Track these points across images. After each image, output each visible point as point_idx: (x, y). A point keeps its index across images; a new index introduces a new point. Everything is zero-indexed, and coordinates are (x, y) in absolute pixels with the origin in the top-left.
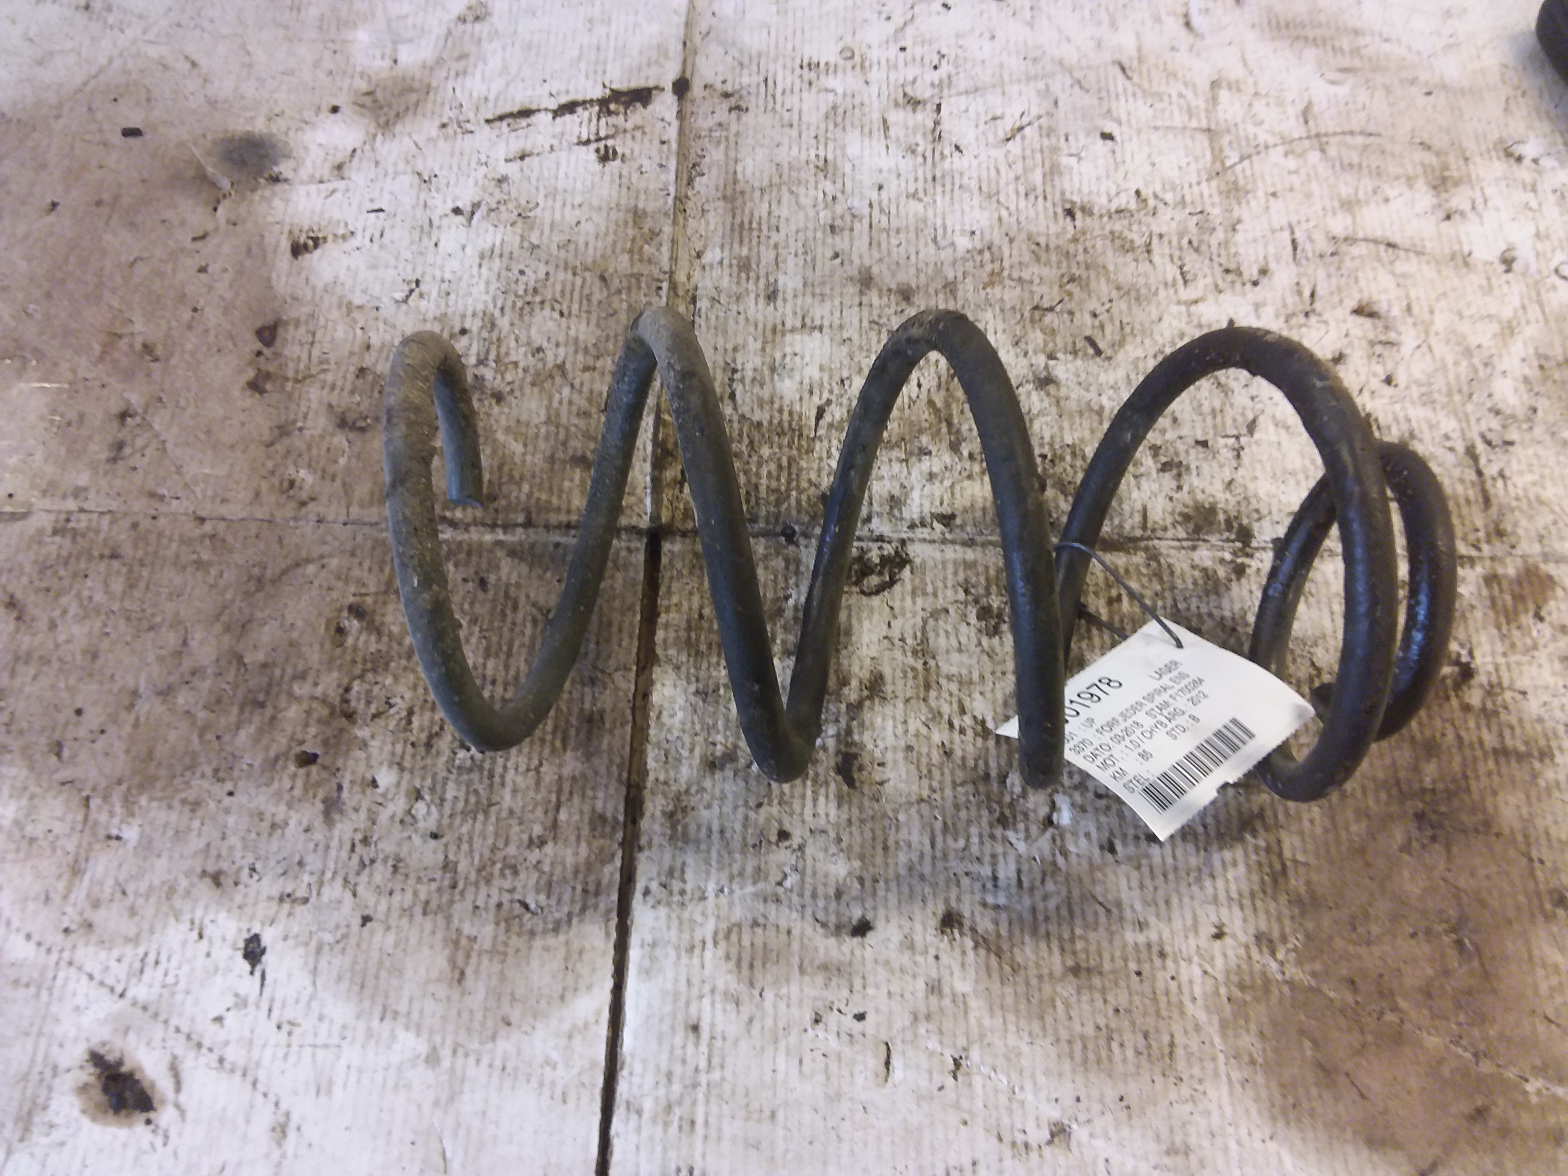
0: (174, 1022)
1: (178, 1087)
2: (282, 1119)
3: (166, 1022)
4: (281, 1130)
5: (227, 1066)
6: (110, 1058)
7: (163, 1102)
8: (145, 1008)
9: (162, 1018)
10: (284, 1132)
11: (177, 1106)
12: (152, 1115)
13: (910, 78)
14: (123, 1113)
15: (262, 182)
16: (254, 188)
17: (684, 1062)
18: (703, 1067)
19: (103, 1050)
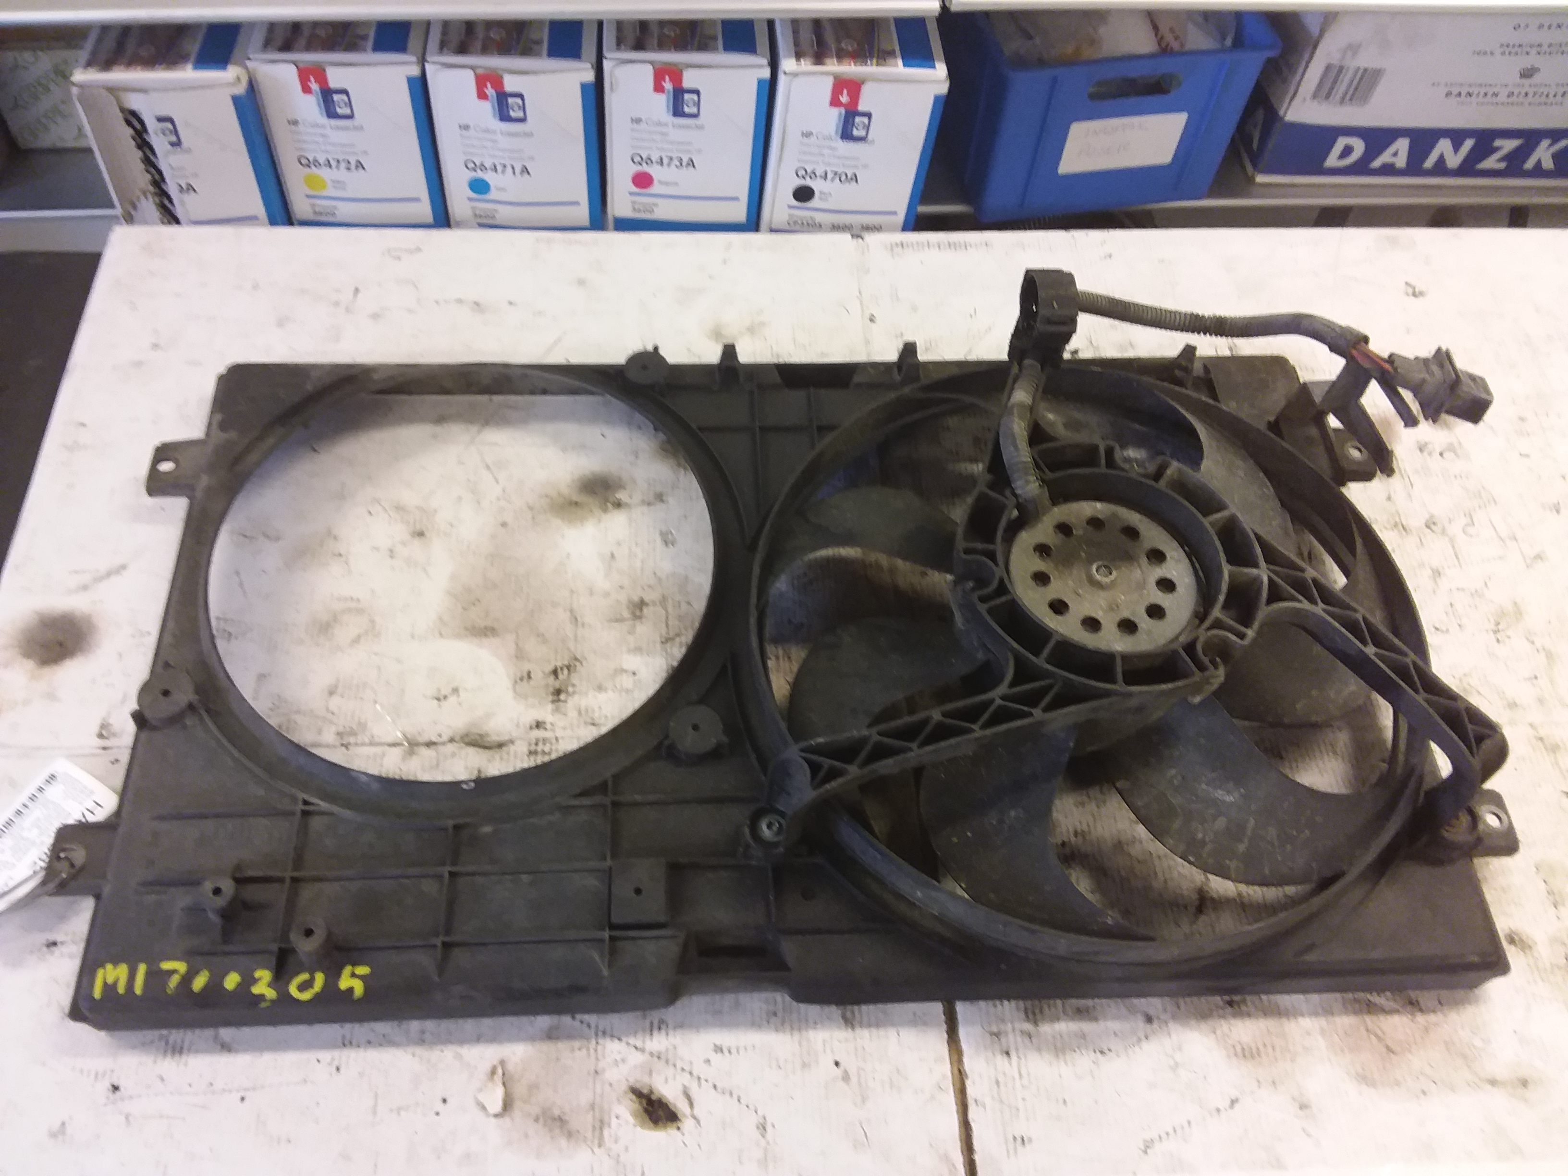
0: (679, 1066)
1: (691, 1105)
2: (761, 1121)
3: (675, 1066)
4: (762, 1128)
5: (719, 1090)
6: (645, 1091)
7: (685, 1116)
8: (659, 1058)
9: (671, 1062)
10: (764, 1129)
11: (694, 1117)
12: (679, 1124)
14: (660, 1124)
15: (609, 505)
16: (605, 510)
17: (1004, 1074)
18: (1017, 1076)
19: (638, 1086)
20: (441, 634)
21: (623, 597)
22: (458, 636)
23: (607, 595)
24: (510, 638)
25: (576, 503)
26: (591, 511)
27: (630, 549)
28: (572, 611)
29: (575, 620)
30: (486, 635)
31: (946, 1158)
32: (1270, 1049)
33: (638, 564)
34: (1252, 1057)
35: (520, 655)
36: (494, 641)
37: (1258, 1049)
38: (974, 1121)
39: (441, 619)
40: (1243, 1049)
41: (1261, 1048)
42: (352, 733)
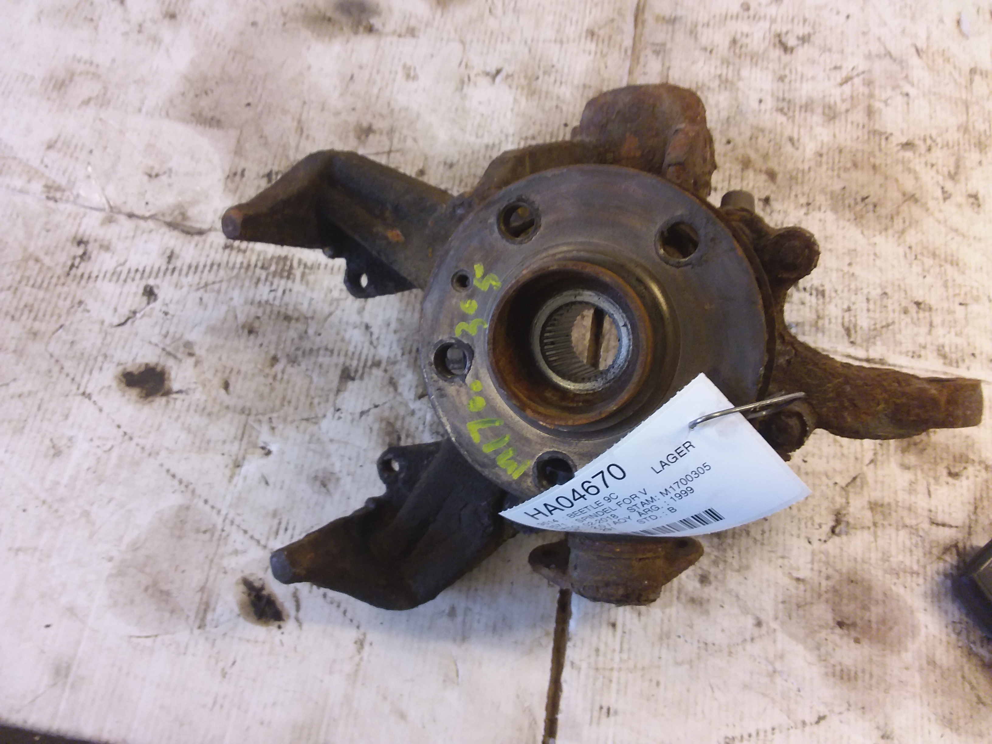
1: (298, 608)
2: (361, 637)
4: (360, 643)
5: (328, 599)
6: (256, 585)
7: (288, 616)
10: (362, 645)
11: (297, 620)
12: (282, 624)
13: (784, 30)
14: (264, 620)
15: (361, 29)
16: (356, 33)
17: (606, 644)
18: (618, 648)
19: (251, 579)
20: (167, 114)
21: (353, 119)
22: (184, 120)
23: (337, 114)
24: (233, 134)
25: (330, 20)
26: (342, 29)
27: (371, 74)
28: (299, 121)
29: (300, 130)
30: (210, 126)
31: (529, 711)
32: (867, 677)
33: (375, 90)
34: (849, 679)
35: (238, 151)
36: (217, 133)
37: (856, 673)
38: (566, 681)
39: (171, 101)
40: (842, 671)
41: (860, 674)
42: (59, 189)
